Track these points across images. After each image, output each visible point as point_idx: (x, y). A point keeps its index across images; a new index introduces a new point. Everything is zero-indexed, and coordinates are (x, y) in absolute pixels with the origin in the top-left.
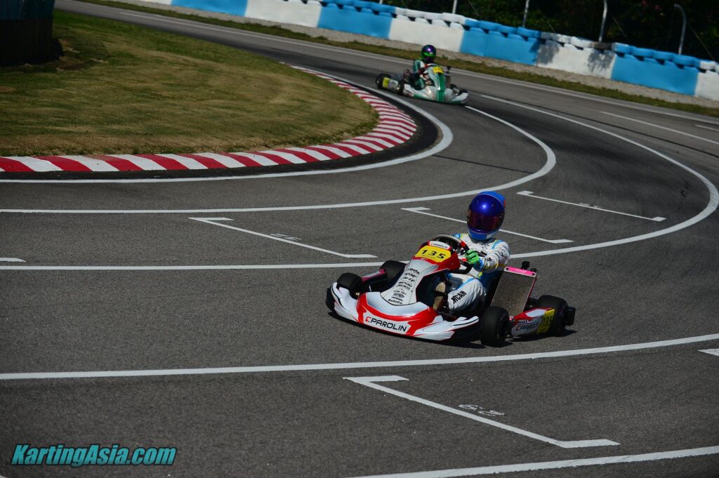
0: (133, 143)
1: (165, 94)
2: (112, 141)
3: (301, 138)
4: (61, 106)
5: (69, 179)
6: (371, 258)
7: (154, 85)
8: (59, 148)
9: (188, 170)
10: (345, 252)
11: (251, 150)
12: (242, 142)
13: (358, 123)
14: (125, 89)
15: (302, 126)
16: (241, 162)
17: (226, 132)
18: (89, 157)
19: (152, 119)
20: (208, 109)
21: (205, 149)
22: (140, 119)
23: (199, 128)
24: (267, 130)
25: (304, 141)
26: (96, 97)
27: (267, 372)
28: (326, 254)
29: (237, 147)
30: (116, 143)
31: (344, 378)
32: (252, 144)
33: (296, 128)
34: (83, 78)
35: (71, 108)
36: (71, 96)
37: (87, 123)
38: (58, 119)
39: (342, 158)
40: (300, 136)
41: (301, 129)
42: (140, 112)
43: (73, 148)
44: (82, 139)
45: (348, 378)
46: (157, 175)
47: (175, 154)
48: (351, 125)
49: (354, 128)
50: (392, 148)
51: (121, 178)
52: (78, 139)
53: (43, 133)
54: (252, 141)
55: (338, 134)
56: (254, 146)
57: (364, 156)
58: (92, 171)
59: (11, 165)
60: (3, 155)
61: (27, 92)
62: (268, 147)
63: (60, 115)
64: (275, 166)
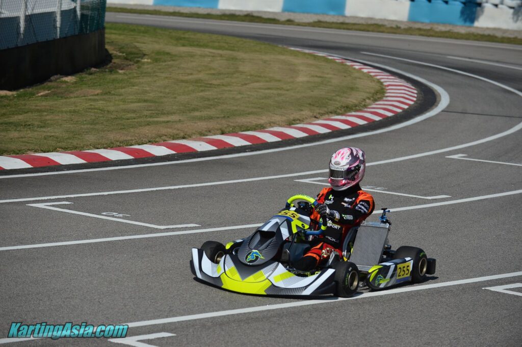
0: (218, 125)
1: (215, 82)
2: (202, 125)
3: (338, 108)
4: (145, 101)
5: (184, 159)
6: (447, 198)
7: (201, 76)
8: (166, 135)
9: (268, 142)
10: (425, 195)
11: (305, 122)
12: (296, 115)
13: (373, 91)
14: (182, 81)
15: (334, 98)
16: (304, 132)
17: (281, 108)
18: (190, 140)
19: (220, 105)
20: (258, 92)
21: (272, 124)
22: (211, 105)
23: (259, 108)
24: (310, 104)
25: (341, 110)
26: (167, 91)
28: (413, 198)
29: (294, 120)
30: (206, 127)
31: (483, 288)
32: (304, 117)
33: (331, 100)
35: (155, 102)
36: (145, 92)
37: (174, 113)
38: (150, 112)
39: (375, 121)
40: (337, 106)
41: (335, 100)
42: (209, 100)
43: (177, 135)
44: (179, 126)
45: (486, 288)
47: (252, 130)
48: (368, 93)
49: (371, 95)
50: (408, 109)
51: (223, 154)
52: (176, 126)
53: (148, 125)
54: (303, 115)
55: (362, 102)
56: (306, 118)
57: (390, 117)
58: (198, 151)
59: (137, 153)
60: (127, 145)
61: (113, 92)
62: (317, 118)
63: (150, 109)
64: (329, 133)
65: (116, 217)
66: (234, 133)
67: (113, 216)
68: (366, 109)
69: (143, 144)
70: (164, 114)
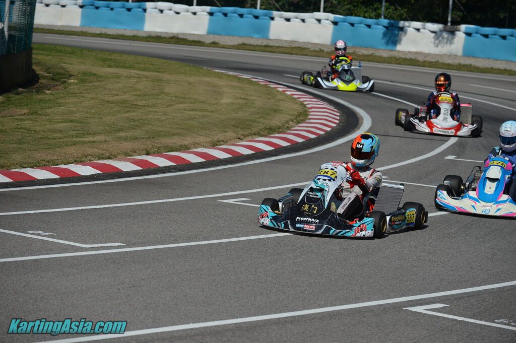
0: (143, 146)
1: (140, 103)
2: (128, 146)
3: (261, 130)
4: (71, 121)
5: (110, 179)
7: (126, 97)
8: (91, 155)
9: (192, 163)
11: (229, 144)
12: (220, 137)
13: (296, 113)
14: (108, 102)
15: (258, 120)
16: (228, 153)
17: (205, 130)
18: (116, 160)
19: (145, 125)
20: (182, 113)
22: (137, 126)
23: (184, 129)
24: (234, 126)
25: (264, 132)
26: (93, 111)
27: (348, 309)
29: (218, 142)
30: (131, 147)
31: (404, 309)
32: (228, 138)
33: (254, 122)
34: (72, 97)
35: (81, 122)
36: (72, 112)
37: (100, 133)
38: (76, 132)
39: (298, 143)
40: (260, 128)
41: (258, 122)
42: (134, 120)
43: (102, 155)
44: (104, 146)
45: (407, 308)
46: (173, 169)
47: (176, 151)
48: (291, 115)
49: (294, 117)
50: (330, 131)
51: (148, 175)
52: (102, 146)
53: (74, 144)
54: (226, 136)
55: (285, 124)
56: (230, 139)
57: (313, 139)
58: (123, 171)
59: (63, 172)
60: (53, 165)
61: (39, 112)
62: (241, 139)
63: (76, 129)
64: (253, 154)
65: (42, 236)
66: (158, 153)
67: (39, 235)
68: (289, 131)
69: (69, 163)
70: (89, 134)
